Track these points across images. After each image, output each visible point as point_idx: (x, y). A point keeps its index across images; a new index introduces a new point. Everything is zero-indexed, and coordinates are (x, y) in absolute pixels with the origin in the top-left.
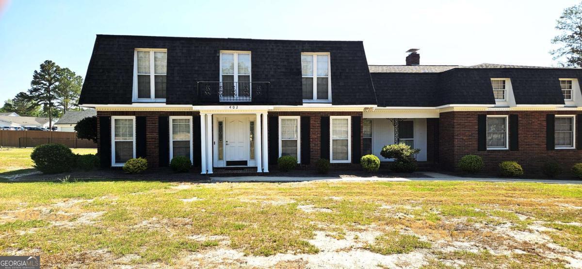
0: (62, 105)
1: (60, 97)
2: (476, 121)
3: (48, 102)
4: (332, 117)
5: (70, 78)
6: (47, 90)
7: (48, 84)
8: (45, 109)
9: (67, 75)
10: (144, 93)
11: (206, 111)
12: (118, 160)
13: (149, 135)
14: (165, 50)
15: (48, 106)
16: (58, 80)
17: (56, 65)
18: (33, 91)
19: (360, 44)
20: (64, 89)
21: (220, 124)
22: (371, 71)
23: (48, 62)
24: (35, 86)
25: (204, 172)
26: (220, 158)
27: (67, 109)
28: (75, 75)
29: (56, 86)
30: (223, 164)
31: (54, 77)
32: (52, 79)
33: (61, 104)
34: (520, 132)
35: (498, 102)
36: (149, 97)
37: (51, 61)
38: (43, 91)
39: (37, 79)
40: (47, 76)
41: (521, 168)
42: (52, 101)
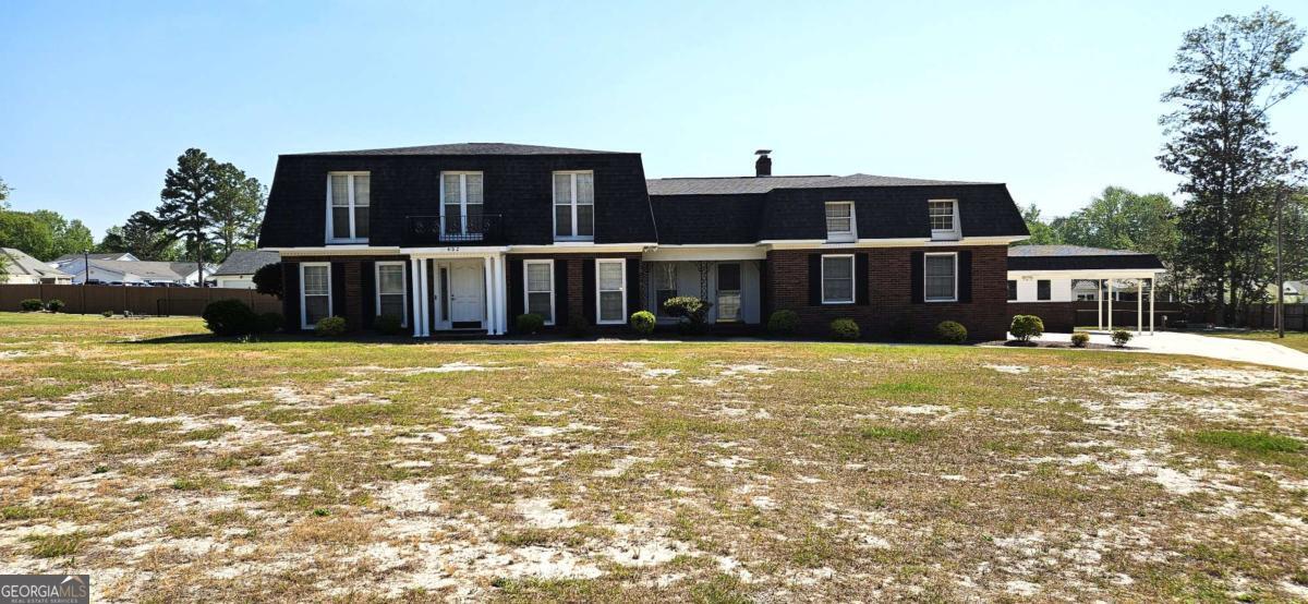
0: (222, 238)
1: (217, 221)
2: (806, 263)
3: (195, 232)
4: (598, 261)
5: (235, 183)
6: (193, 208)
7: (193, 197)
8: (190, 245)
9: (230, 178)
10: (341, 232)
11: (419, 254)
12: (309, 322)
13: (348, 287)
14: (368, 173)
15: (195, 239)
16: (213, 188)
17: (208, 157)
18: (166, 211)
19: (637, 157)
20: (224, 205)
21: (444, 272)
22: (651, 191)
23: (193, 152)
24: (169, 201)
25: (417, 334)
26: (445, 317)
27: (232, 246)
28: (244, 176)
29: (209, 199)
30: (447, 326)
31: (206, 181)
32: (201, 185)
33: (220, 235)
34: (871, 278)
35: (832, 236)
36: (348, 236)
37: (199, 151)
38: (184, 211)
39: (173, 185)
40: (191, 181)
41: (857, 328)
42: (203, 230)
